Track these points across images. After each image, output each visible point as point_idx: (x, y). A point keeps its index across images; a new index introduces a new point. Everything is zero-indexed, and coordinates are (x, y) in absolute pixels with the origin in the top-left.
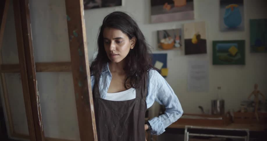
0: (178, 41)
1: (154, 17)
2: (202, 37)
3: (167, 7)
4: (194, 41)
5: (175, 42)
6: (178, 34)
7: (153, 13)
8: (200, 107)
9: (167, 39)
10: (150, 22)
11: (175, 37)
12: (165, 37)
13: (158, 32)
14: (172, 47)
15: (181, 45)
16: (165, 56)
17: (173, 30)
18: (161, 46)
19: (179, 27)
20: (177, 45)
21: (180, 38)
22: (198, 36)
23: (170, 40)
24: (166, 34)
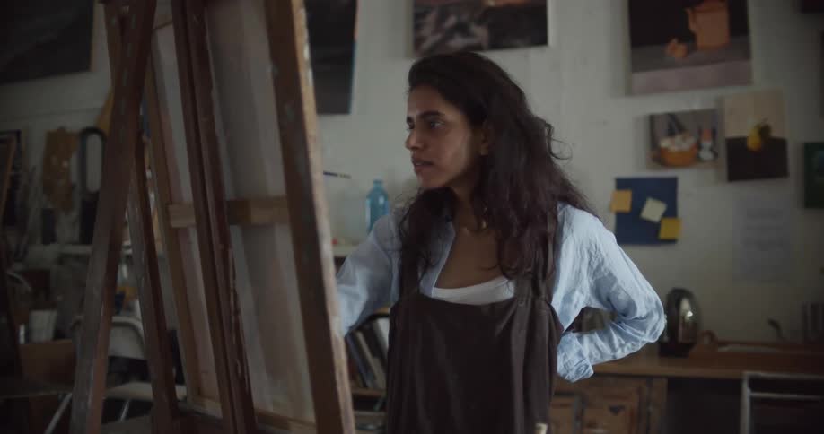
0: (707, 144)
1: (641, 78)
2: (775, 133)
3: (676, 50)
4: (753, 142)
5: (699, 146)
6: (707, 123)
7: (637, 65)
8: (774, 324)
9: (678, 138)
10: (630, 91)
11: (700, 132)
12: (671, 133)
13: (652, 119)
14: (692, 159)
15: (716, 155)
16: (672, 184)
17: (694, 114)
18: (659, 157)
19: (711, 105)
20: (706, 155)
21: (714, 134)
22: (764, 131)
23: (684, 139)
24: (674, 124)
